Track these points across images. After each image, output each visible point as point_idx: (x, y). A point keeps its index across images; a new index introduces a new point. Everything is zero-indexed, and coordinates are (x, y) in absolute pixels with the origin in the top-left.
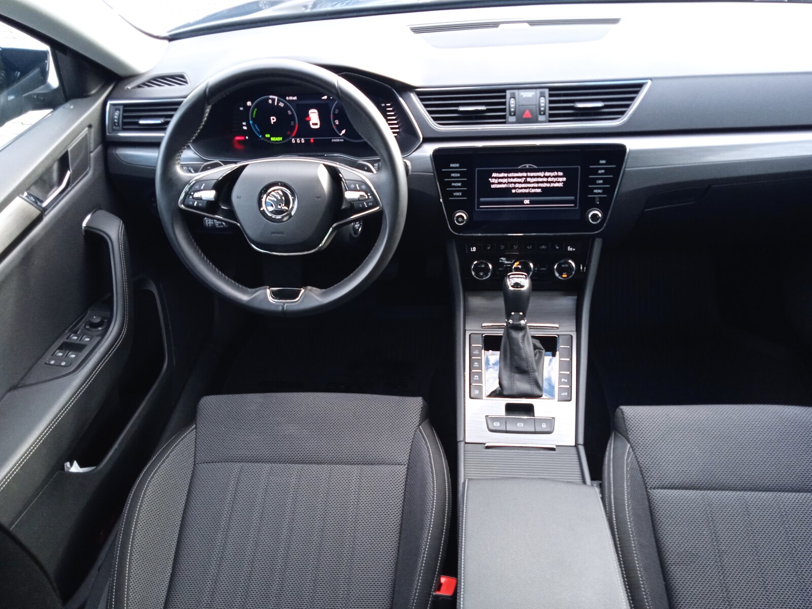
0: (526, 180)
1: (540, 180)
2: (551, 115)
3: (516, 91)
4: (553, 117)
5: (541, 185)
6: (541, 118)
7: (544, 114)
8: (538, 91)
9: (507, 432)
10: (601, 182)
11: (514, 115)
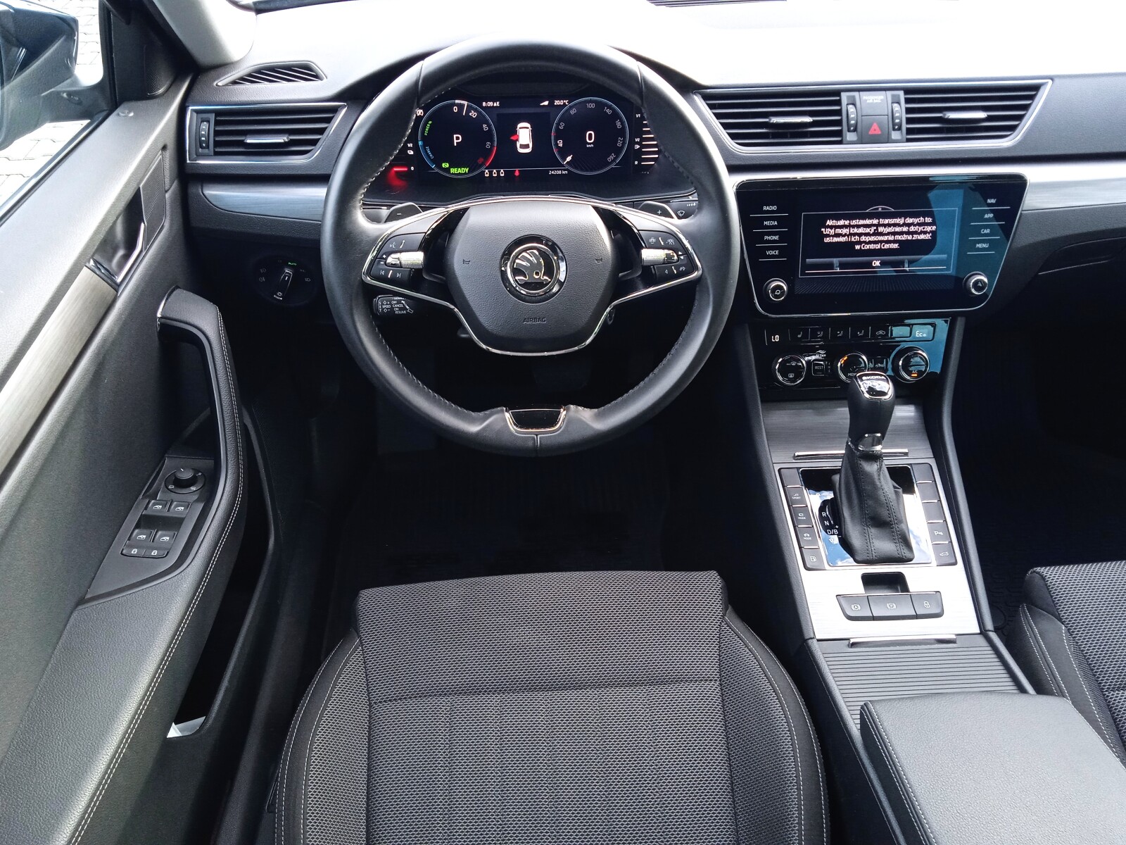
0: (877, 229)
1: (898, 229)
2: (909, 131)
3: (856, 94)
4: (913, 134)
5: (899, 237)
6: (895, 135)
7: (900, 129)
8: (889, 93)
9: (874, 618)
10: (988, 231)
11: (855, 130)
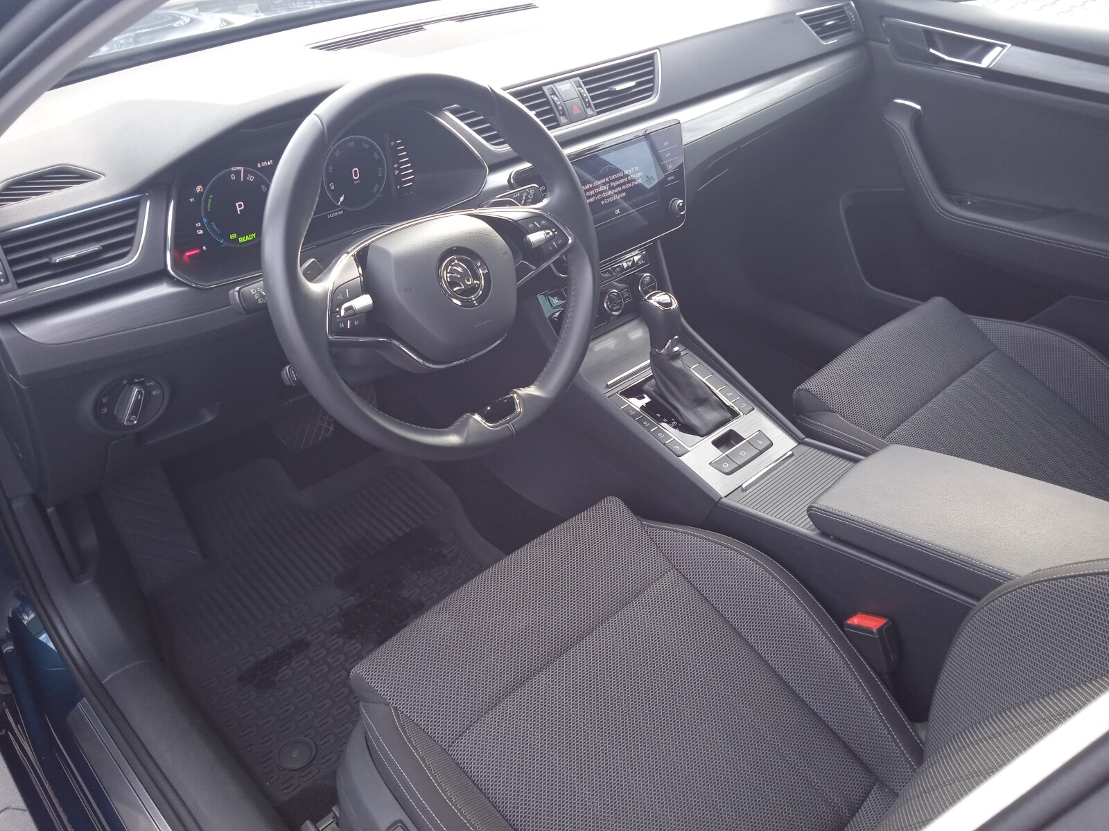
0: (611, 185)
1: (622, 181)
2: (597, 106)
3: (552, 86)
4: (601, 108)
5: (624, 187)
6: (589, 112)
7: (590, 106)
8: (572, 80)
9: (740, 467)
11: (564, 114)
